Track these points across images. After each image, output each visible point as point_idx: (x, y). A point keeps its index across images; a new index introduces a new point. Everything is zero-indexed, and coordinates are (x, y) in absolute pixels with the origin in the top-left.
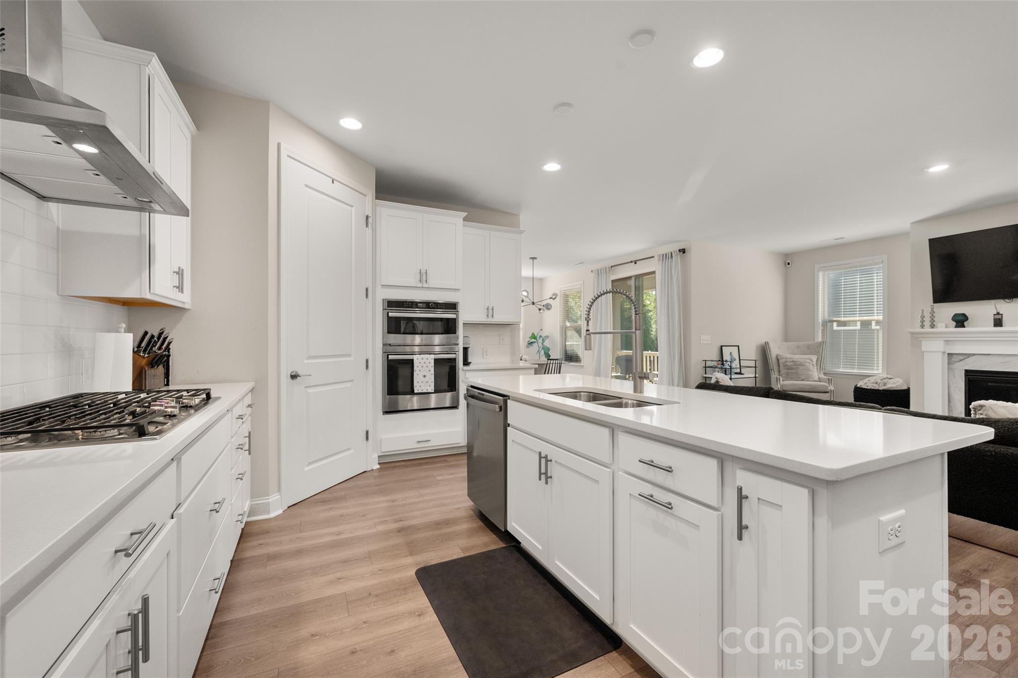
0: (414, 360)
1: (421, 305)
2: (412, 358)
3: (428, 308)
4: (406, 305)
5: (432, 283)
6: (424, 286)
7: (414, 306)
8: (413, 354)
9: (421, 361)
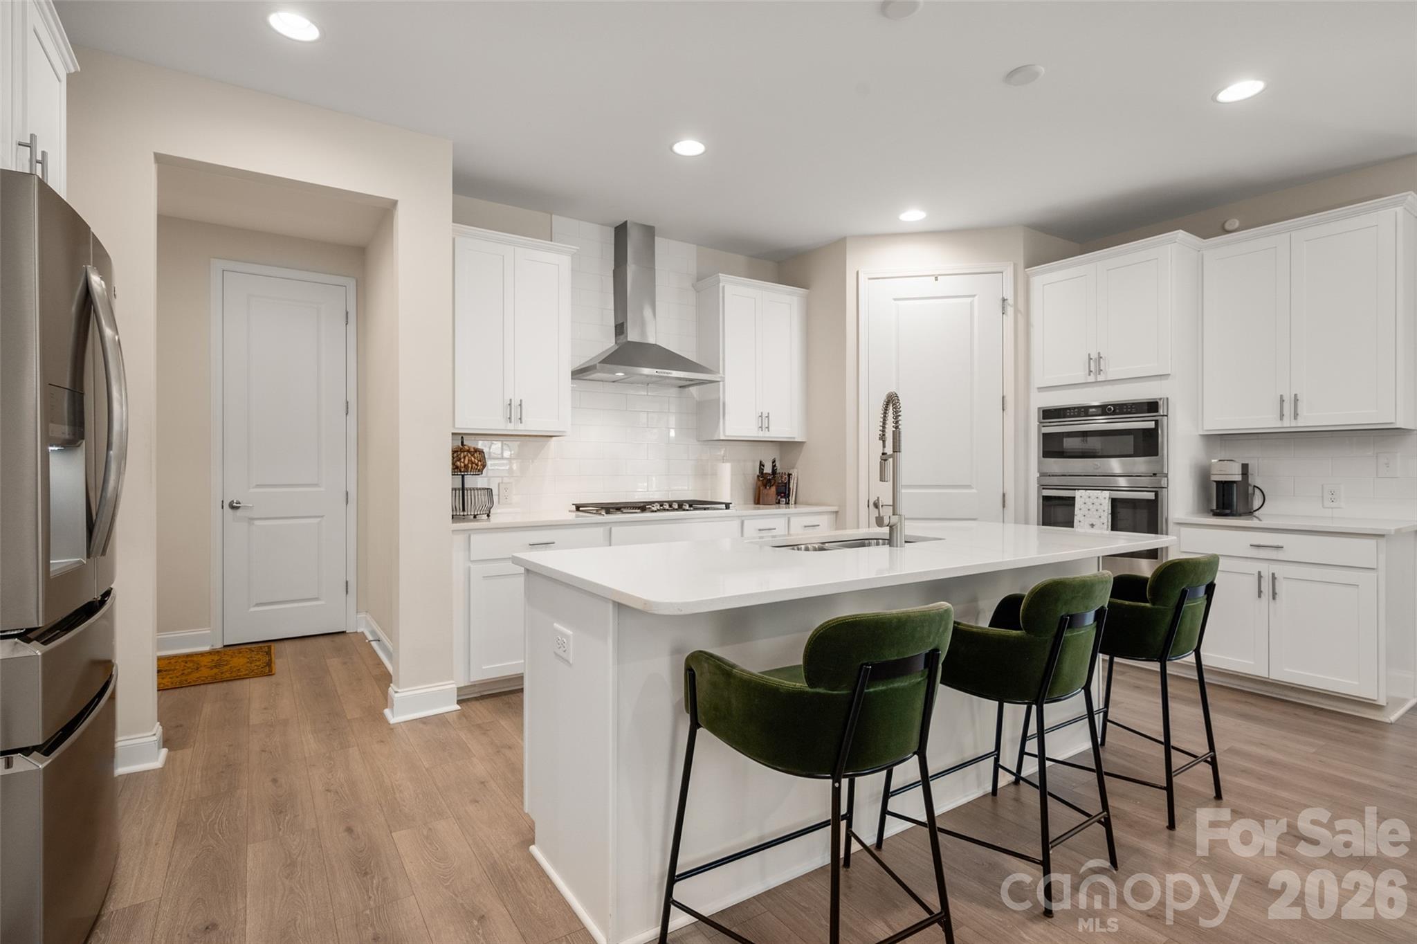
0: (1076, 499)
1: (1094, 410)
2: (1073, 496)
3: (1105, 415)
4: (1070, 413)
5: (1112, 372)
6: (1098, 380)
7: (1083, 414)
8: (1075, 489)
9: (1087, 500)
